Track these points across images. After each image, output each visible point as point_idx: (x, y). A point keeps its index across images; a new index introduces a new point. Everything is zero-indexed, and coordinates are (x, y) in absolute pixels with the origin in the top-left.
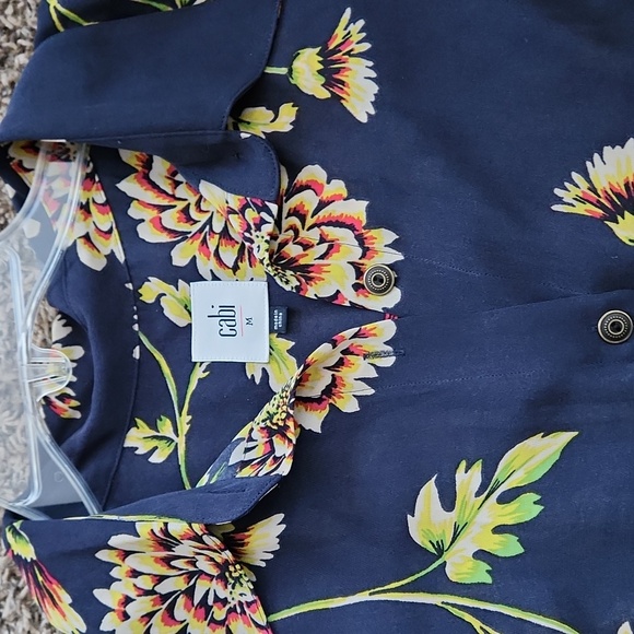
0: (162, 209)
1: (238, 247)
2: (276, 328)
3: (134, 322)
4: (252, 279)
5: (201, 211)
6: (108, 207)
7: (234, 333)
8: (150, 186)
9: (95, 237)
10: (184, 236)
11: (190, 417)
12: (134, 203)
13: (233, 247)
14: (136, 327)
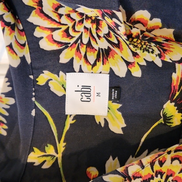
0: (53, 30)
1: (96, 52)
2: (113, 98)
3: (32, 96)
4: (100, 73)
5: (75, 31)
6: (24, 33)
7: (89, 100)
8: (46, 18)
9: (15, 46)
10: (66, 45)
11: (65, 144)
12: (37, 28)
13: (94, 52)
14: (33, 99)
